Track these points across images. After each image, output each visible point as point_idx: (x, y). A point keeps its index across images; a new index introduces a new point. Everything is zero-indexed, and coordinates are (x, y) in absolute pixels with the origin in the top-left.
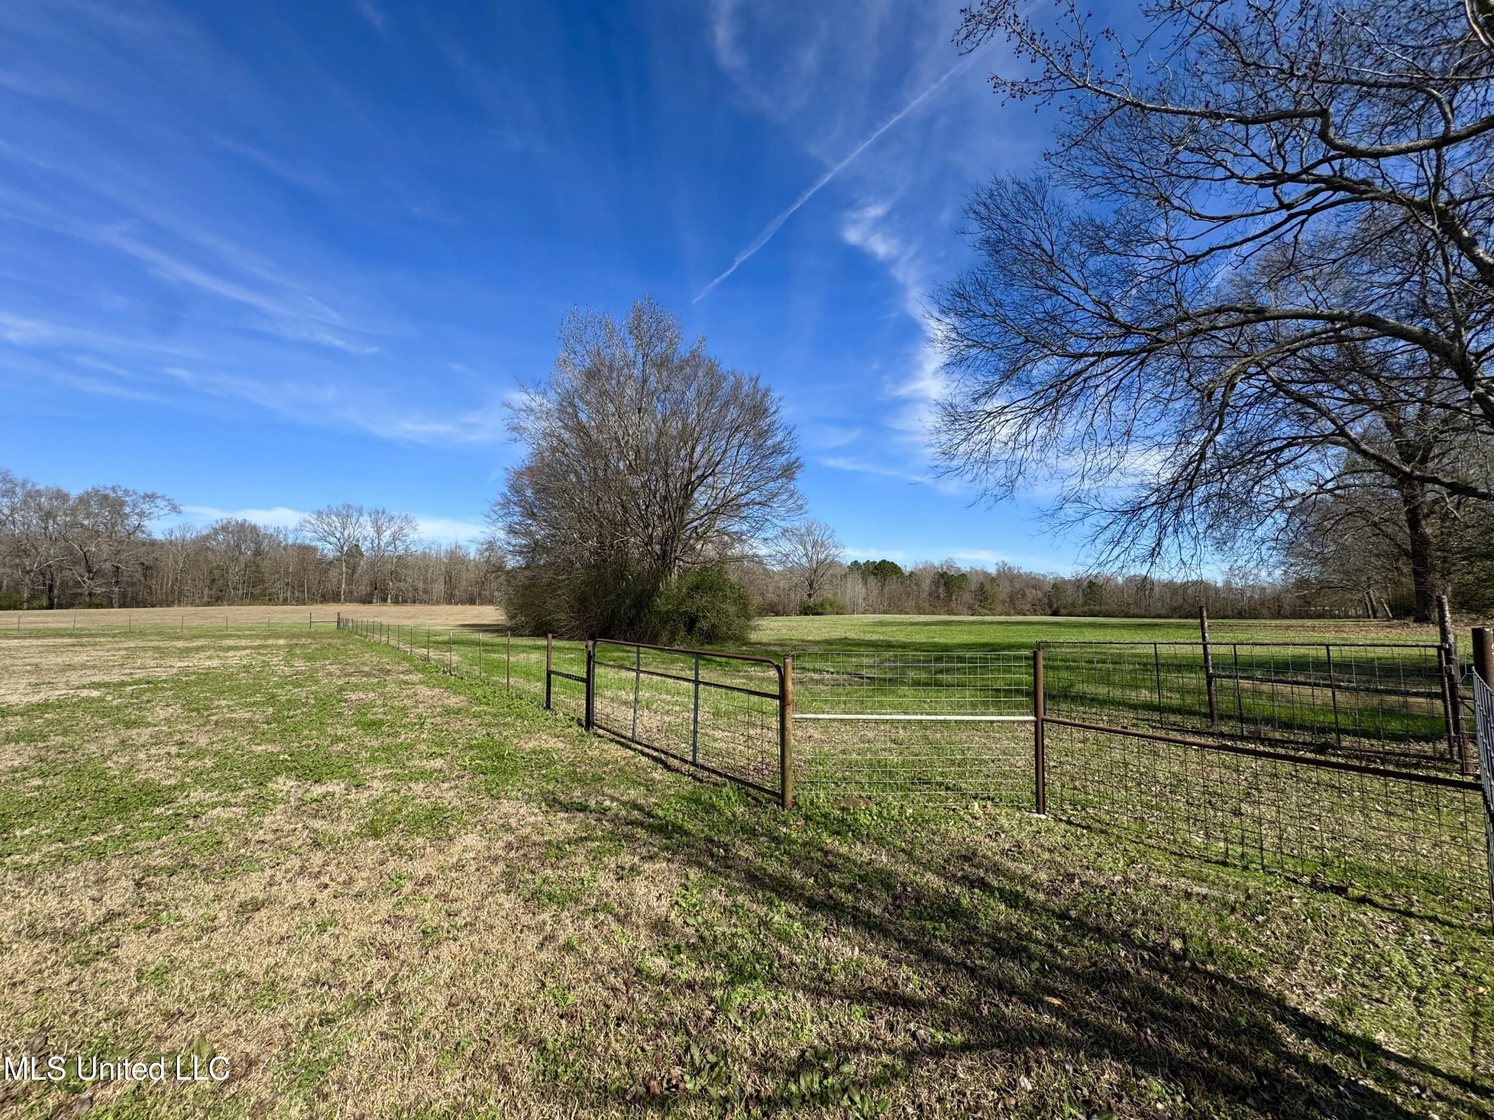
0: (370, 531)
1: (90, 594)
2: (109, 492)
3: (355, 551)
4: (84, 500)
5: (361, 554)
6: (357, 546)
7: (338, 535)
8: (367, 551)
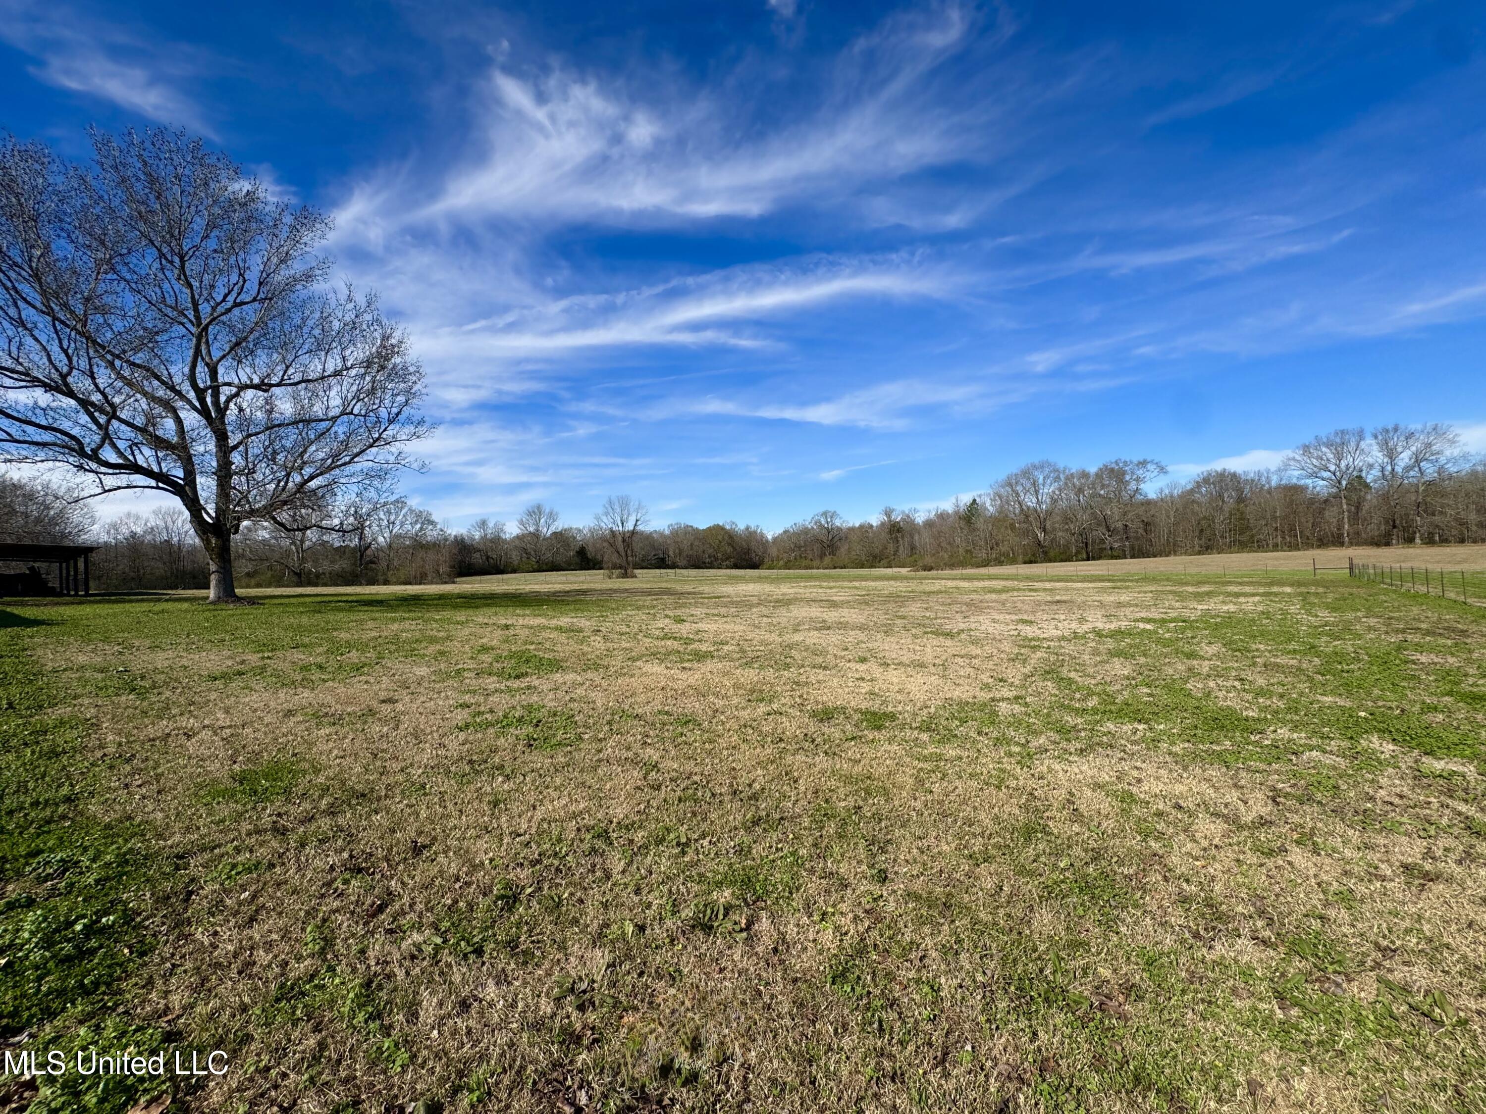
0: (1377, 456)
1: (1111, 548)
2: (1114, 465)
3: (1358, 484)
4: (1098, 475)
5: (1367, 486)
6: (1360, 477)
7: (1332, 468)
8: (1375, 481)
